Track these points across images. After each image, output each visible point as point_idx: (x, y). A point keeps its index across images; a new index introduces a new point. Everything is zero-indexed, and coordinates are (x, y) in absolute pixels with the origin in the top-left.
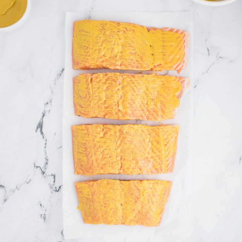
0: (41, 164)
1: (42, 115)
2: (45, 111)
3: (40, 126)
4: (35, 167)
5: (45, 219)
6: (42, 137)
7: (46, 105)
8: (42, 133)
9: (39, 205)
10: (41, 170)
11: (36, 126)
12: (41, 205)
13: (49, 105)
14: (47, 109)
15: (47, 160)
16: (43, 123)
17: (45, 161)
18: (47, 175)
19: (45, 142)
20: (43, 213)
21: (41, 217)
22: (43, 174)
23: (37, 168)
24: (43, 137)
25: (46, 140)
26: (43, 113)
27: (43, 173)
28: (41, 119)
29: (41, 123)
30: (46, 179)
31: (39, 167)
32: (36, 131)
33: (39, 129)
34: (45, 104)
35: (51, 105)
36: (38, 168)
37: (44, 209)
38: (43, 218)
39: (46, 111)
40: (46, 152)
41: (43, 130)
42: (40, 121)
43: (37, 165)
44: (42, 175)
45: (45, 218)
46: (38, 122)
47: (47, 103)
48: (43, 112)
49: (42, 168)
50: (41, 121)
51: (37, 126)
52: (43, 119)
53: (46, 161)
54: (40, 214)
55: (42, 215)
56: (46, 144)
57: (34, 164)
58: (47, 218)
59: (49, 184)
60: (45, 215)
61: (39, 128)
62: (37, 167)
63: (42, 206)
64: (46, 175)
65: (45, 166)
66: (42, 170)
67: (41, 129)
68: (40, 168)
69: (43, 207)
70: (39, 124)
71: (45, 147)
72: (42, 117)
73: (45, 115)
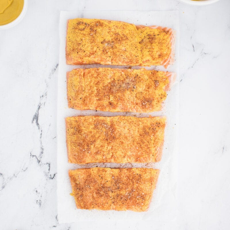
0: (37, 153)
1: (38, 107)
2: (40, 104)
3: (36, 117)
4: (31, 156)
5: (40, 204)
6: (38, 128)
7: (42, 98)
8: (38, 124)
9: (35, 192)
10: (37, 158)
11: (32, 118)
12: (37, 191)
13: (44, 98)
14: (42, 102)
15: (43, 149)
16: (39, 115)
17: (40, 151)
18: (43, 163)
19: (41, 132)
20: (38, 199)
21: (37, 202)
22: (39, 162)
23: (33, 157)
24: (39, 128)
25: (42, 131)
26: (38, 105)
27: (39, 161)
28: (37, 111)
29: (37, 115)
30: (41, 167)
31: (35, 156)
32: (32, 122)
33: (35, 121)
34: (41, 97)
35: (46, 97)
36: (34, 157)
37: (40, 195)
38: (39, 204)
39: (41, 103)
40: (41, 142)
41: (39, 122)
42: (36, 113)
43: (32, 154)
44: (38, 163)
45: (40, 203)
46: (34, 114)
47: (43, 96)
48: (39, 104)
50: (37, 113)
51: (33, 117)
52: (38, 111)
53: (42, 150)
54: (36, 200)
55: (37, 201)
56: (41, 134)
57: (30, 153)
58: (42, 204)
59: (44, 172)
60: (40, 200)
61: (35, 119)
62: (33, 156)
63: (38, 193)
64: (41, 164)
65: (40, 155)
66: (38, 159)
67: (37, 121)
68: (36, 157)
69: (39, 193)
70: (35, 116)
71: (41, 138)
72: (38, 109)
73: (40, 107)
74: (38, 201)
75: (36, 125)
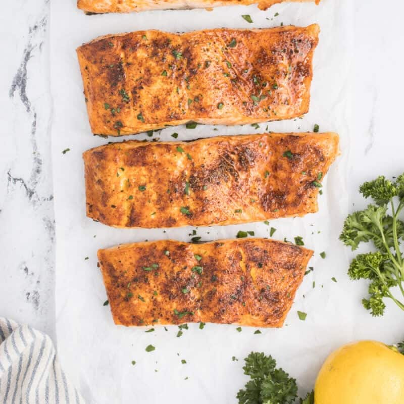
0: (25, 171)
1: (25, 55)
2: (30, 46)
3: (20, 82)
4: (10, 179)
5: (36, 302)
6: (27, 109)
7: (33, 32)
8: (25, 99)
9: (23, 271)
10: (25, 186)
11: (11, 84)
12: (26, 269)
13: (40, 30)
14: (36, 41)
15: (39, 162)
16: (28, 76)
17: (33, 166)
18: (40, 198)
19: (33, 120)
20: (31, 289)
21: (28, 298)
22: (31, 196)
23: (15, 183)
24: (29, 108)
25: (35, 116)
26: (25, 50)
27: (31, 193)
28: (22, 65)
29: (22, 76)
30: (36, 207)
31: (20, 179)
32: (12, 94)
33: (18, 91)
34: (30, 31)
35: (45, 30)
36: (19, 183)
37: (35, 280)
38: (32, 301)
39: (33, 45)
40: (35, 144)
41: (29, 93)
42: (19, 70)
43: (13, 176)
44: (28, 198)
45: (36, 300)
46: (14, 73)
47: (36, 27)
48: (27, 48)
49: (26, 183)
50: (22, 70)
51: (14, 82)
52: (25, 65)
53: (36, 164)
54: (26, 293)
55: (29, 294)
56: (34, 124)
57: (9, 174)
58: (41, 301)
59: (44, 220)
60: (36, 293)
61: (17, 86)
62: (15, 180)
63: (30, 272)
64: (36, 199)
65: (34, 176)
66: (27, 186)
67: (23, 91)
68: (23, 182)
69: (33, 274)
70: (18, 77)
71: (33, 133)
72: (24, 60)
73: (31, 55)
74: (31, 295)
75: (21, 101)
